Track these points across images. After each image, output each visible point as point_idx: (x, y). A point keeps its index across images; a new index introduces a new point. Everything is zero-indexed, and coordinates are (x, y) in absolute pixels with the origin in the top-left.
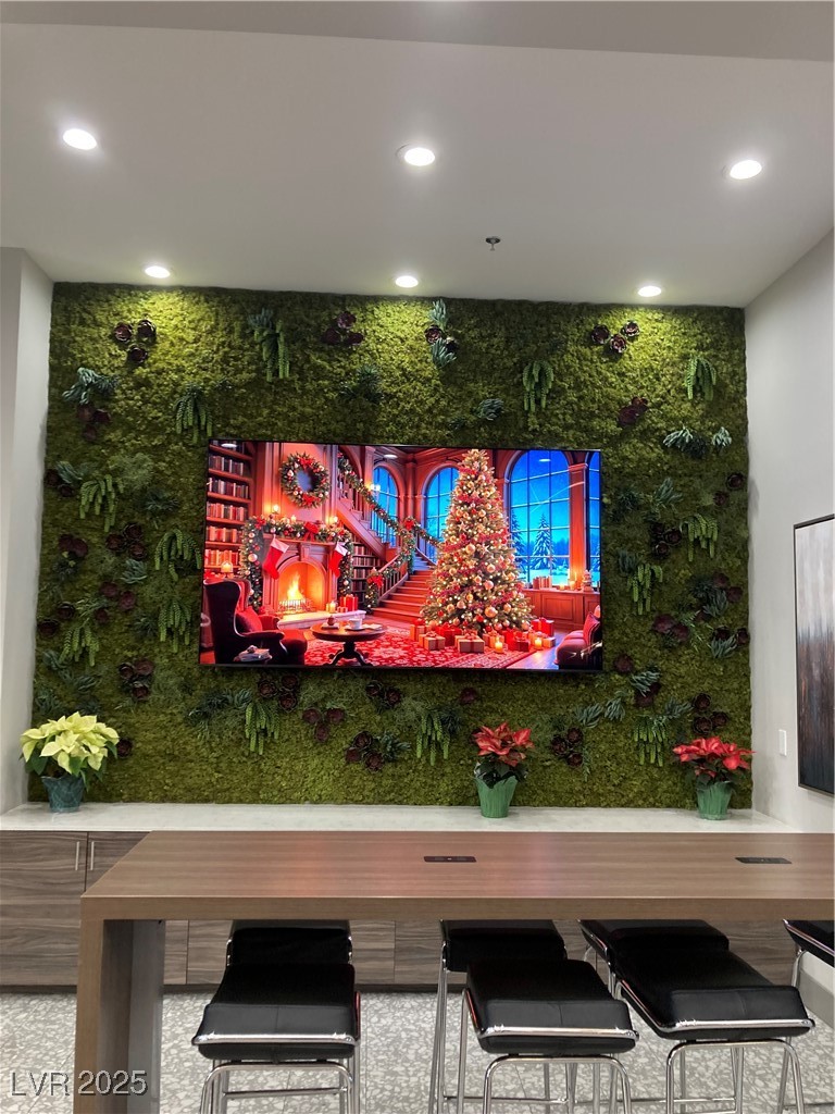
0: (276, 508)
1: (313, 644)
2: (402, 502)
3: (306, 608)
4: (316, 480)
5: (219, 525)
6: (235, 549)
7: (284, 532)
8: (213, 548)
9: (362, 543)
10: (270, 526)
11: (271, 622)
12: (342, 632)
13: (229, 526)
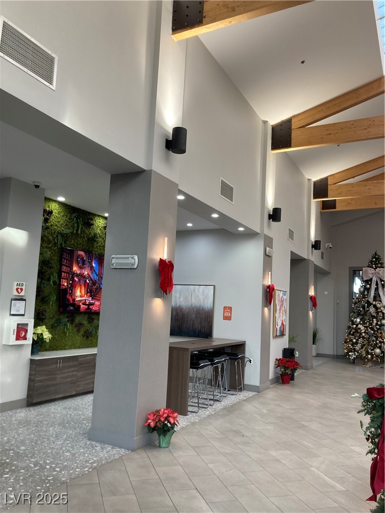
0: (76, 269)
1: (82, 306)
2: (99, 269)
3: (81, 296)
4: (84, 261)
5: (64, 272)
6: (67, 279)
7: (78, 275)
8: (63, 279)
9: (91, 280)
10: (74, 273)
11: (74, 300)
12: (87, 303)
13: (66, 273)
